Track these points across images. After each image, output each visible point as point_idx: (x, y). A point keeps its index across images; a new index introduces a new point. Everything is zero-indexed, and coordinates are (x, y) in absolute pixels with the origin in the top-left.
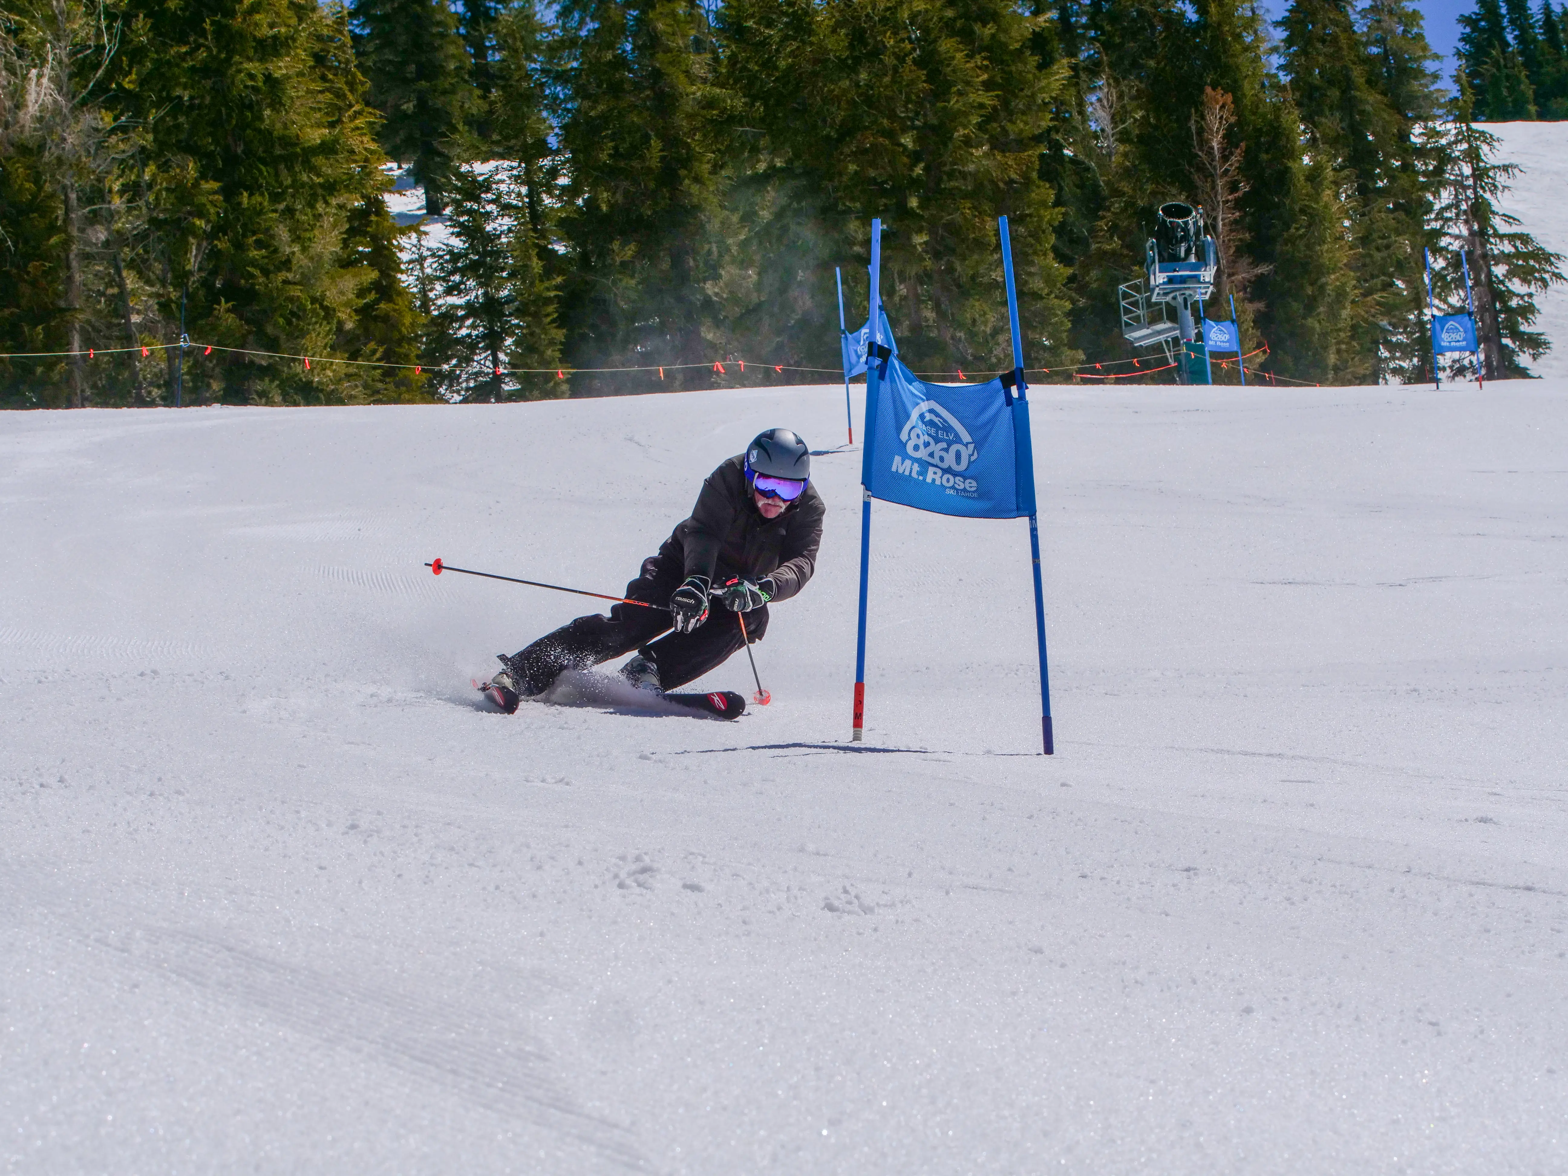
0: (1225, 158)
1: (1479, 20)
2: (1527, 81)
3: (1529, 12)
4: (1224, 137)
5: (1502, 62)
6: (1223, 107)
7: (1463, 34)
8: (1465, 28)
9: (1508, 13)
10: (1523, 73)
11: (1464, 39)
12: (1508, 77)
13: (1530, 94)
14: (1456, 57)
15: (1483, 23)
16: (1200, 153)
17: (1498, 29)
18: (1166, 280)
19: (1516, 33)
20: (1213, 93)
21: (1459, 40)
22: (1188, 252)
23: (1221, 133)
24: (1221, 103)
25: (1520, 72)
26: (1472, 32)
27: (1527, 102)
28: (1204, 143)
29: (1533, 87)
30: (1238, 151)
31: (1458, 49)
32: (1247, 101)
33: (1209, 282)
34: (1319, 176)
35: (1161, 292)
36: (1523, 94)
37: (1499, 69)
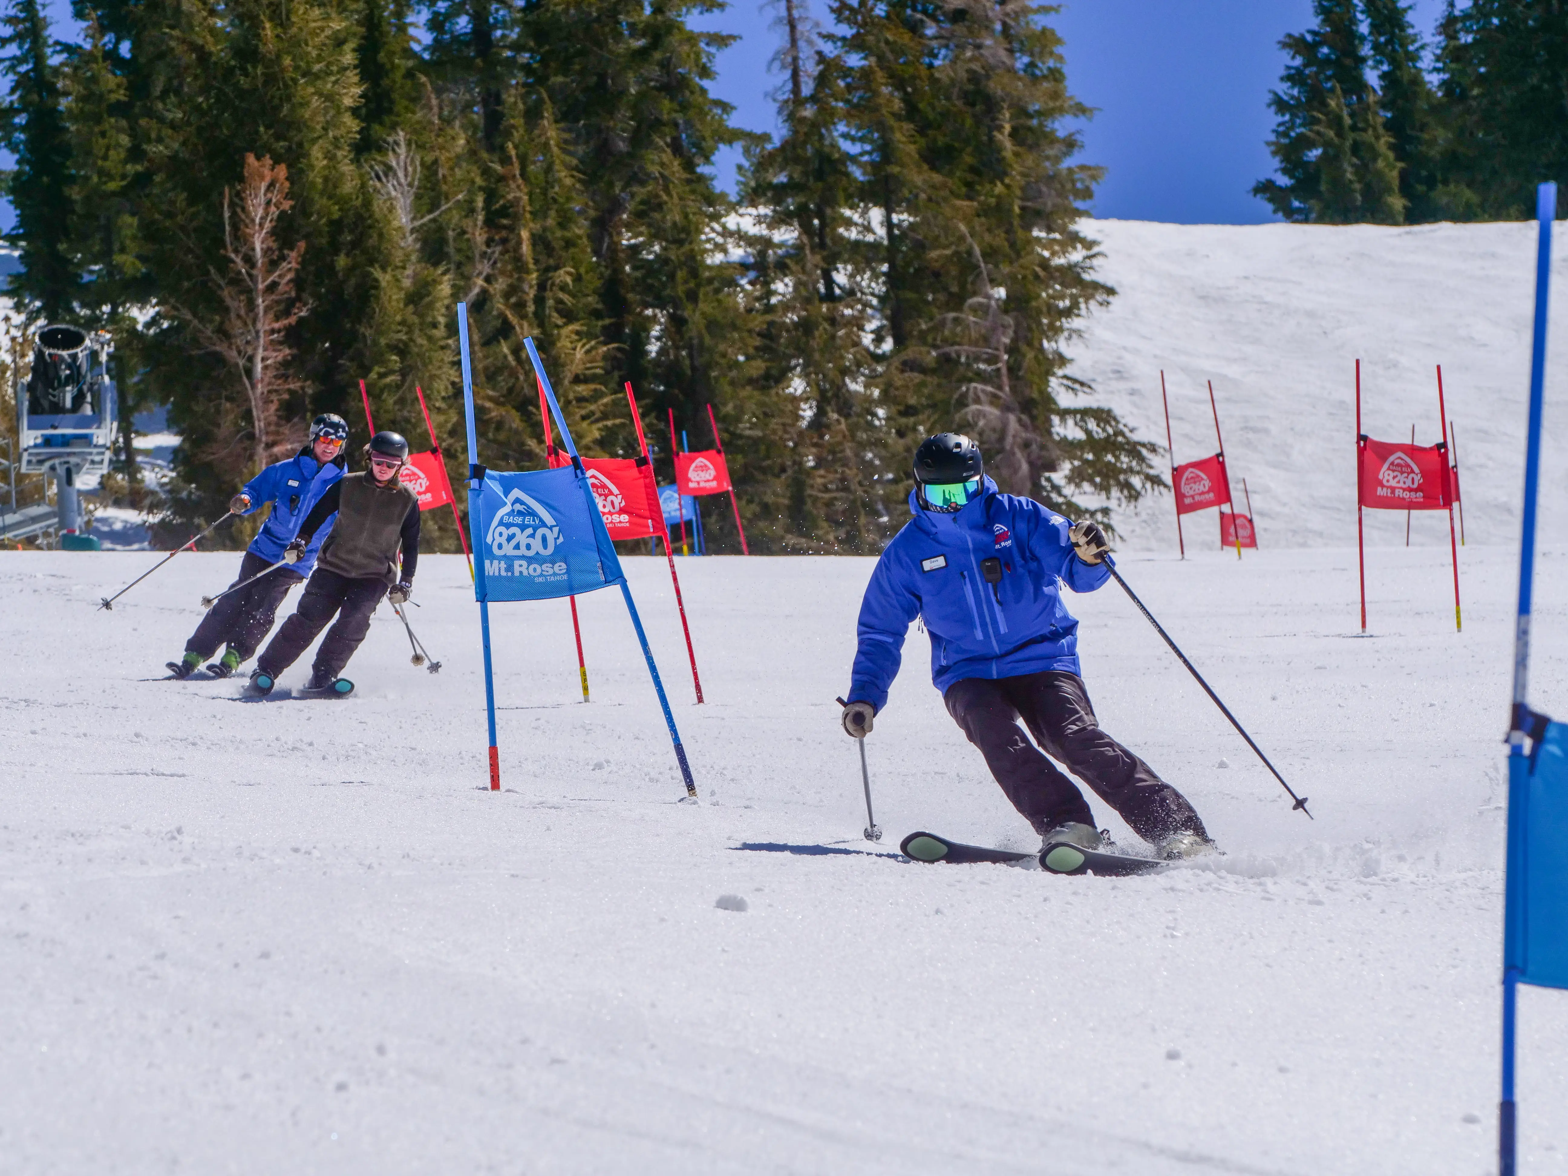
0: (273, 265)
1: (1316, 45)
2: (1391, 155)
3: (1410, 31)
4: (273, 233)
5: (1348, 121)
6: (271, 186)
7: (1288, 67)
8: (1293, 58)
9: (1371, 33)
10: (1383, 141)
11: (1294, 77)
12: (1356, 149)
13: (1393, 176)
14: (1273, 108)
15: (1325, 50)
16: (233, 256)
17: (1348, 62)
18: (39, 441)
19: (1385, 68)
20: (256, 164)
21: (1282, 79)
22: (78, 400)
23: (268, 225)
24: (268, 180)
25: (1377, 138)
26: (1306, 65)
27: (1389, 190)
28: (241, 238)
29: (1400, 165)
30: (293, 254)
31: (1276, 94)
32: (315, 177)
33: (104, 446)
34: (429, 294)
35: (34, 459)
36: (1380, 175)
37: (1340, 134)
